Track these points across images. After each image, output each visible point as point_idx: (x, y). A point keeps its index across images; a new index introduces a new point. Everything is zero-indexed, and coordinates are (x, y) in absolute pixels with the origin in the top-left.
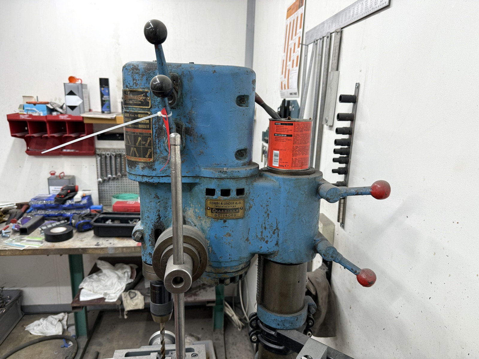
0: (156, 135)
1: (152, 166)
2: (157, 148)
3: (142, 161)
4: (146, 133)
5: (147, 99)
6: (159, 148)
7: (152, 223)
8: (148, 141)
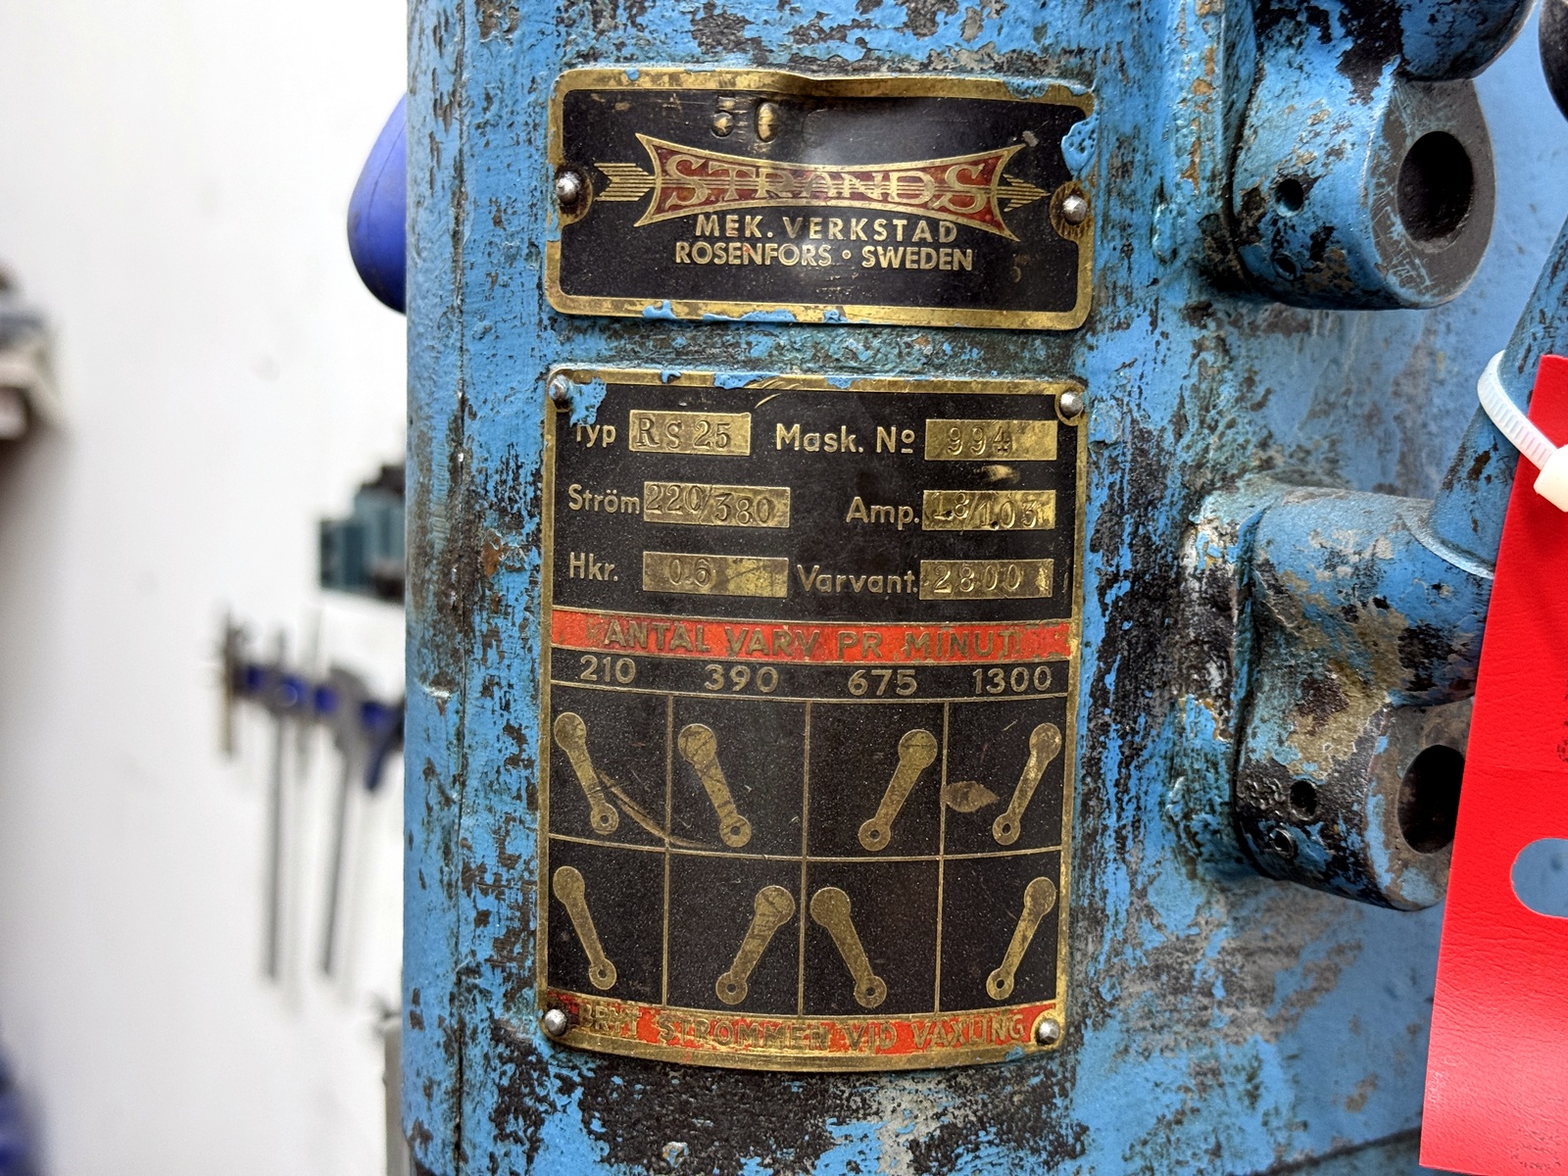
0: (1110, 680)
1: (1042, 1097)
2: (1110, 842)
3: (936, 1055)
4: (1007, 669)
5: (1060, 206)
6: (1121, 839)
8: (1033, 770)
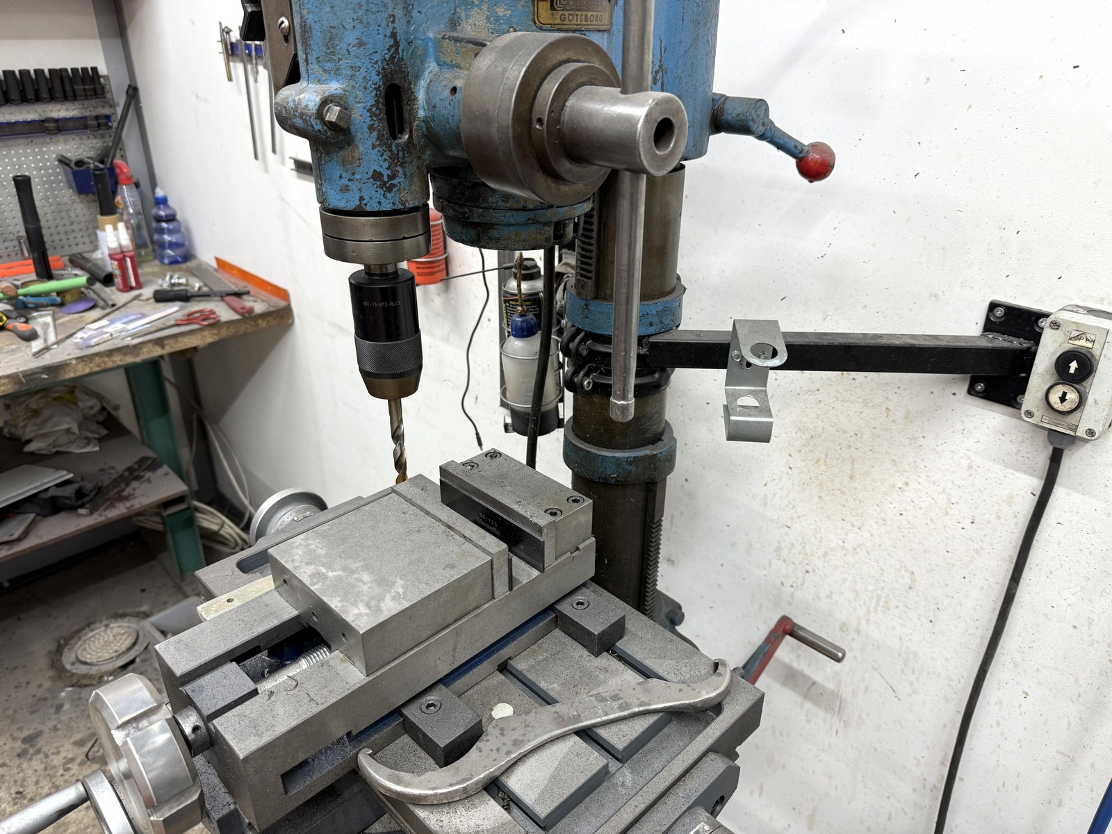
7: (376, 66)
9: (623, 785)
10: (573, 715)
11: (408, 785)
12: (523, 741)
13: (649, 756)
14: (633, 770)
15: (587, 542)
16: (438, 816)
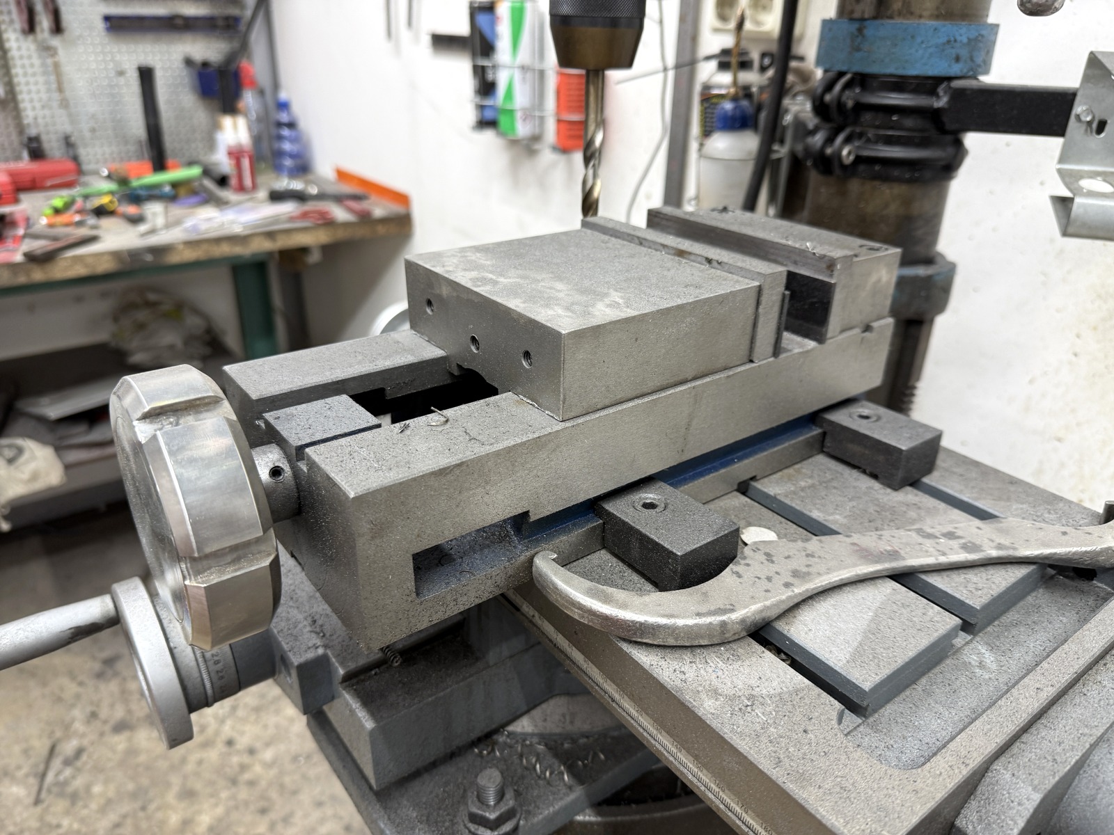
9: (981, 665)
10: (886, 550)
11: (624, 606)
12: (809, 574)
13: (1014, 632)
14: (992, 648)
15: (883, 322)
16: (675, 665)
